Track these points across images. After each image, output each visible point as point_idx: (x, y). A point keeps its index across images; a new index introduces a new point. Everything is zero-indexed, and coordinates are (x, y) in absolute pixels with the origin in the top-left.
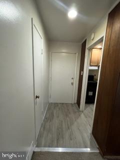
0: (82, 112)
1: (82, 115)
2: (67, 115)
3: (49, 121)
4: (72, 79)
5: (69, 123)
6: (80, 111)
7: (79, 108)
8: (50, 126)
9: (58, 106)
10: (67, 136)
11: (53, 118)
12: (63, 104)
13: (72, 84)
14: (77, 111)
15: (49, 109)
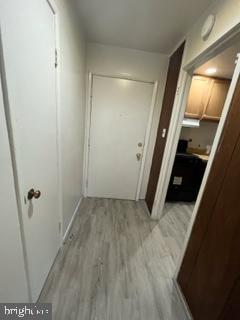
0: (157, 221)
1: (156, 230)
2: (121, 231)
3: (77, 244)
4: (140, 145)
5: (124, 251)
6: (152, 220)
7: (151, 212)
8: (77, 257)
9: (102, 205)
10: (116, 287)
11: (87, 237)
12: (114, 200)
13: (139, 157)
14: (145, 218)
15: (81, 212)
